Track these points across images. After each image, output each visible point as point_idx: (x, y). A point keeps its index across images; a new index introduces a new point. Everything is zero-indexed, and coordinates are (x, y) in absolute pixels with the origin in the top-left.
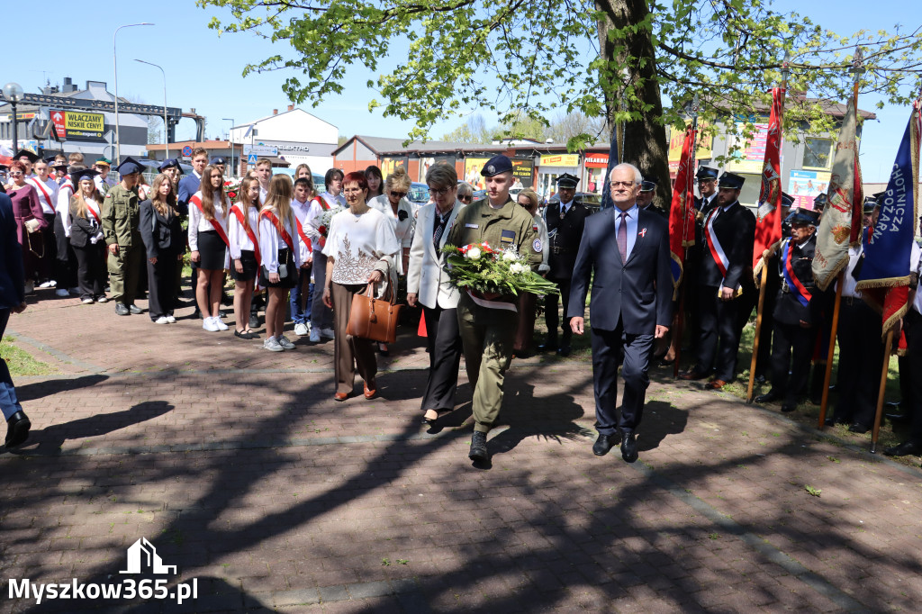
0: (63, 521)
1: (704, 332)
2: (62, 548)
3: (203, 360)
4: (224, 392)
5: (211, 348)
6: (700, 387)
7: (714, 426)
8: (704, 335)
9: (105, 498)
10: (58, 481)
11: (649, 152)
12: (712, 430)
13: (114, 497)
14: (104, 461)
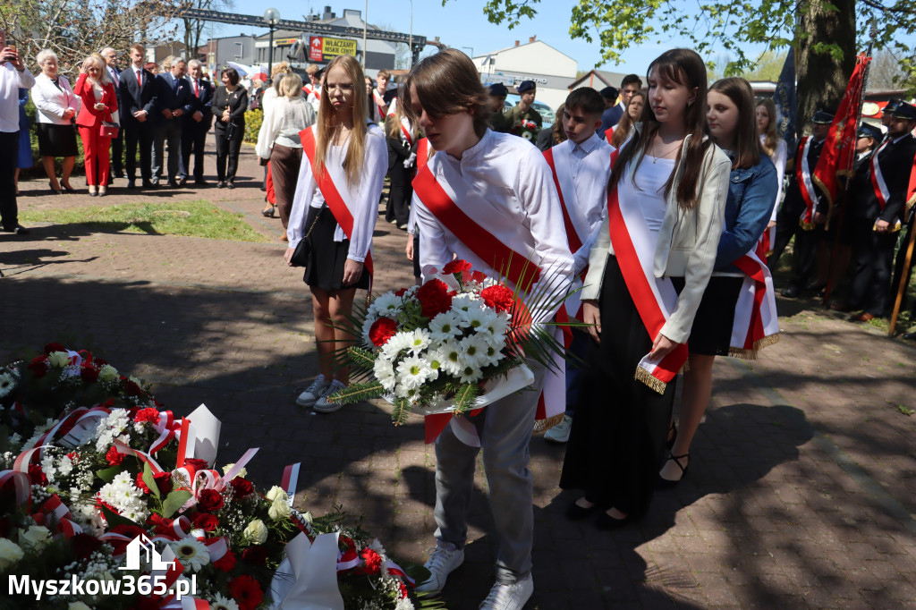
0: (244, 332)
1: (859, 264)
2: (240, 349)
3: (389, 245)
4: (396, 269)
5: (399, 238)
6: (841, 317)
7: (837, 349)
8: (859, 268)
9: (279, 325)
10: (248, 310)
11: (833, 83)
12: (833, 352)
13: (287, 325)
14: (285, 301)
